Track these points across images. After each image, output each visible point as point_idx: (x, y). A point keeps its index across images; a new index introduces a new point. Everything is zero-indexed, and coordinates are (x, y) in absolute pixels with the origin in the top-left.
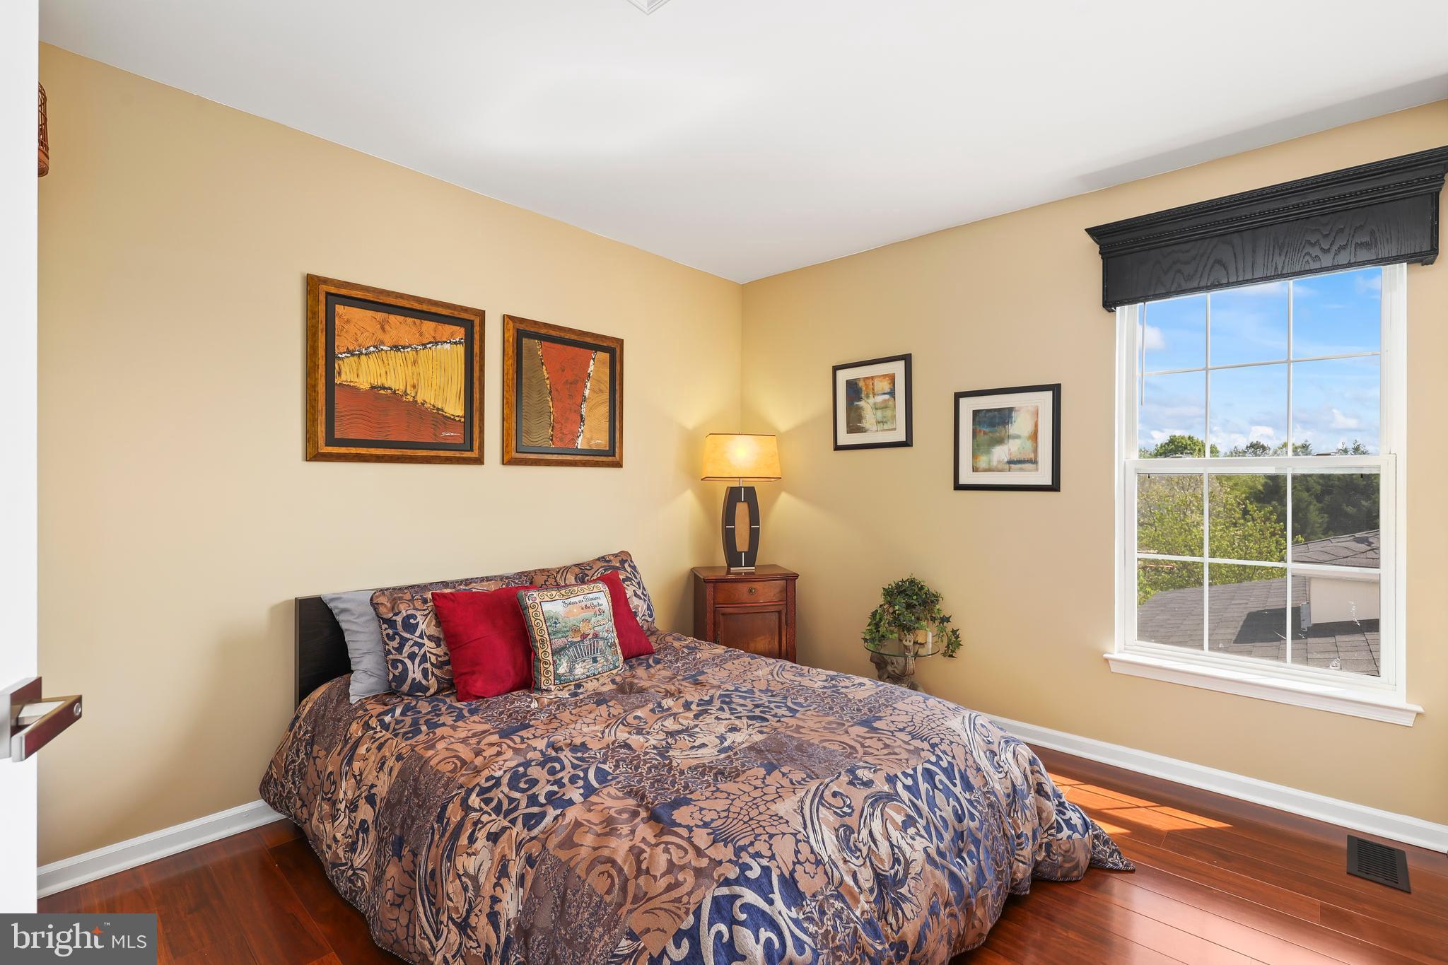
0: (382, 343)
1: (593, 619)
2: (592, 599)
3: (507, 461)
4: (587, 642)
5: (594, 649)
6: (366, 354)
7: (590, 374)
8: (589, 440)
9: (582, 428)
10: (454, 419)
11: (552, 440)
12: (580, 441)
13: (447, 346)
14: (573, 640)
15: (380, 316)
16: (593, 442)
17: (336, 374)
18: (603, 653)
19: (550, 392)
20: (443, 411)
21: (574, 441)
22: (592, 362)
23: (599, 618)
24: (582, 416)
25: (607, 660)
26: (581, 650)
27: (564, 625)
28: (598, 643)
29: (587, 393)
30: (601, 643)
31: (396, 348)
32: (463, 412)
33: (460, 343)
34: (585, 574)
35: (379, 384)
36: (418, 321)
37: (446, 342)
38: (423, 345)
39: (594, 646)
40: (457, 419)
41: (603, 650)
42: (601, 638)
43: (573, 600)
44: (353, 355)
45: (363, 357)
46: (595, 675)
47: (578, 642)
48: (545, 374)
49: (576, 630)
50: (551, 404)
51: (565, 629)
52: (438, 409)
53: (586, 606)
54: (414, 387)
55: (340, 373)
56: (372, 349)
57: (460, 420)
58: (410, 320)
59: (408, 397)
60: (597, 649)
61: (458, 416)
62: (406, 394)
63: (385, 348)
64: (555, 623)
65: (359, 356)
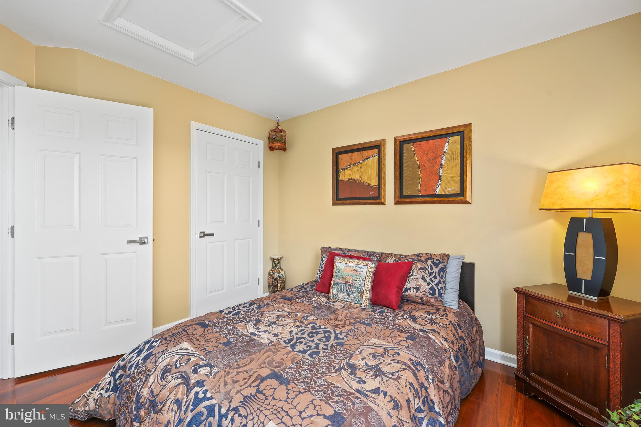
0: (351, 164)
1: (354, 276)
2: (359, 268)
3: (397, 203)
4: (347, 285)
5: (350, 290)
6: (347, 169)
7: (445, 151)
8: (444, 189)
9: (440, 182)
10: (374, 187)
11: (420, 191)
12: (438, 190)
13: (372, 158)
14: (342, 282)
15: (350, 154)
16: (448, 190)
17: (339, 177)
18: (354, 294)
19: (419, 167)
20: (370, 184)
21: (435, 190)
22: (447, 144)
23: (357, 277)
24: (440, 176)
25: (355, 298)
26: (343, 288)
27: (341, 274)
28: (352, 288)
29: (443, 162)
30: (354, 289)
31: (355, 164)
32: (377, 184)
33: (376, 155)
34: (400, 259)
35: (350, 178)
36: (361, 152)
37: (371, 157)
38: (363, 160)
39: (350, 289)
40: (375, 187)
41: (354, 292)
42: (355, 287)
43: (350, 265)
44: (343, 170)
45: (346, 170)
46: (347, 301)
47: (343, 284)
48: (416, 159)
49: (344, 279)
50: (420, 173)
51: (340, 276)
52: (369, 184)
53: (354, 270)
54: (361, 177)
55: (340, 177)
56: (348, 166)
57: (376, 187)
58: (359, 153)
59: (359, 181)
60: (351, 290)
61: (375, 186)
62: (358, 180)
63: (352, 165)
64: (338, 272)
65: (345, 170)
